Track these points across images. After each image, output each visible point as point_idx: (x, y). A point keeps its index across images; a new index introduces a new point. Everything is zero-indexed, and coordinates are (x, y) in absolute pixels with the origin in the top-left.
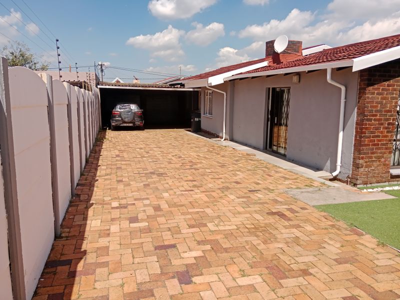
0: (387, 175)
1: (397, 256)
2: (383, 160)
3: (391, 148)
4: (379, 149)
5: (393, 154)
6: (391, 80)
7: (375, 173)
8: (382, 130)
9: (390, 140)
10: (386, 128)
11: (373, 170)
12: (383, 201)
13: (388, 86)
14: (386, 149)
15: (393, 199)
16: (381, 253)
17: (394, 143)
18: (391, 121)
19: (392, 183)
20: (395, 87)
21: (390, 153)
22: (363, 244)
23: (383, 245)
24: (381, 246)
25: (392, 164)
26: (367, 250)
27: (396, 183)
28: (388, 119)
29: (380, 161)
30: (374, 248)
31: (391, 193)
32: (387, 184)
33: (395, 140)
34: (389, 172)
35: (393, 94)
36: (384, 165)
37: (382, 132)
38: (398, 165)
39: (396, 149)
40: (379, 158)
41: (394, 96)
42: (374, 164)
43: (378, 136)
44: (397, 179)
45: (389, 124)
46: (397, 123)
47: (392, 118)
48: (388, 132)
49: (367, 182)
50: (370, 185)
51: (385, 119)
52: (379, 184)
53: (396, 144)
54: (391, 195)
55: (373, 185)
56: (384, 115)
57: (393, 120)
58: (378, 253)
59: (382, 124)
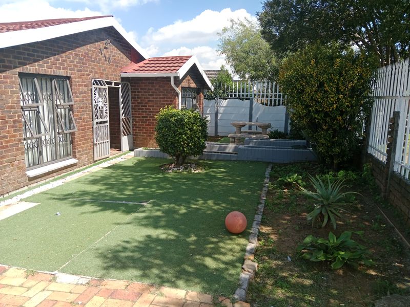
0: (24, 178)
1: (50, 281)
2: (16, 163)
3: (22, 148)
4: (10, 151)
5: (26, 155)
6: (6, 71)
7: (10, 180)
8: (7, 129)
9: (20, 140)
10: (13, 127)
11: (7, 177)
12: (25, 212)
13: (5, 78)
14: (18, 150)
15: (35, 207)
16: (32, 287)
17: (25, 142)
18: (17, 118)
19: (32, 185)
20: (13, 79)
21: (23, 153)
22: (7, 286)
23: (33, 273)
24: (30, 276)
25: (27, 165)
26: (14, 292)
27: (35, 185)
28: (12, 117)
29: (13, 165)
30: (23, 284)
31: (32, 199)
32: (26, 188)
33: (25, 139)
34: (26, 174)
35: (13, 87)
36: (19, 168)
37: (8, 131)
38: (34, 164)
39: (28, 148)
40: (11, 162)
41: (14, 89)
42: (7, 169)
43: (6, 137)
44: (36, 181)
45: (15, 122)
46: (23, 120)
47: (17, 114)
48: (15, 131)
49: (3, 192)
50: (7, 195)
51: (9, 116)
52: (17, 191)
53: (27, 143)
54: (32, 202)
55: (10, 194)
56: (8, 111)
57: (19, 116)
58: (29, 289)
59: (7, 123)
